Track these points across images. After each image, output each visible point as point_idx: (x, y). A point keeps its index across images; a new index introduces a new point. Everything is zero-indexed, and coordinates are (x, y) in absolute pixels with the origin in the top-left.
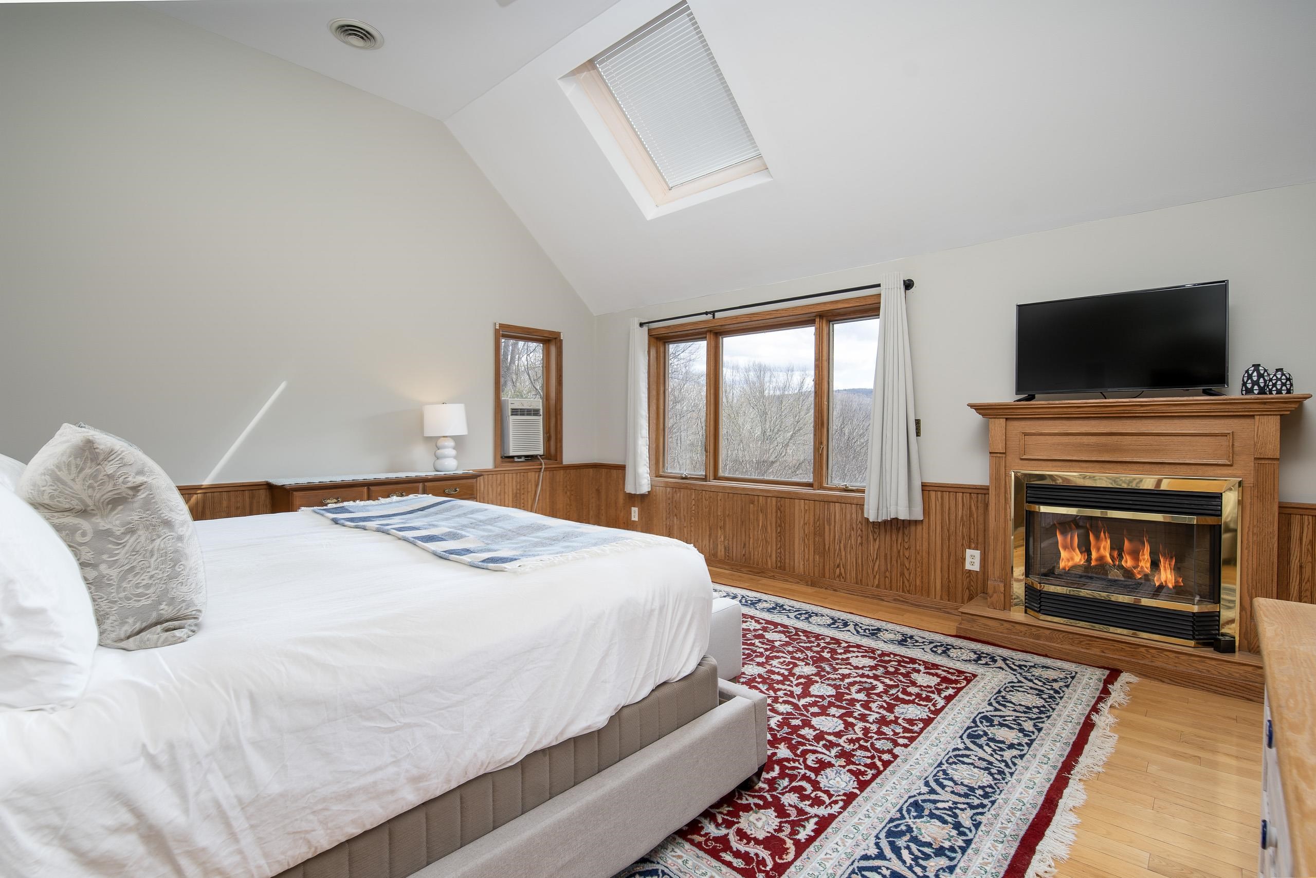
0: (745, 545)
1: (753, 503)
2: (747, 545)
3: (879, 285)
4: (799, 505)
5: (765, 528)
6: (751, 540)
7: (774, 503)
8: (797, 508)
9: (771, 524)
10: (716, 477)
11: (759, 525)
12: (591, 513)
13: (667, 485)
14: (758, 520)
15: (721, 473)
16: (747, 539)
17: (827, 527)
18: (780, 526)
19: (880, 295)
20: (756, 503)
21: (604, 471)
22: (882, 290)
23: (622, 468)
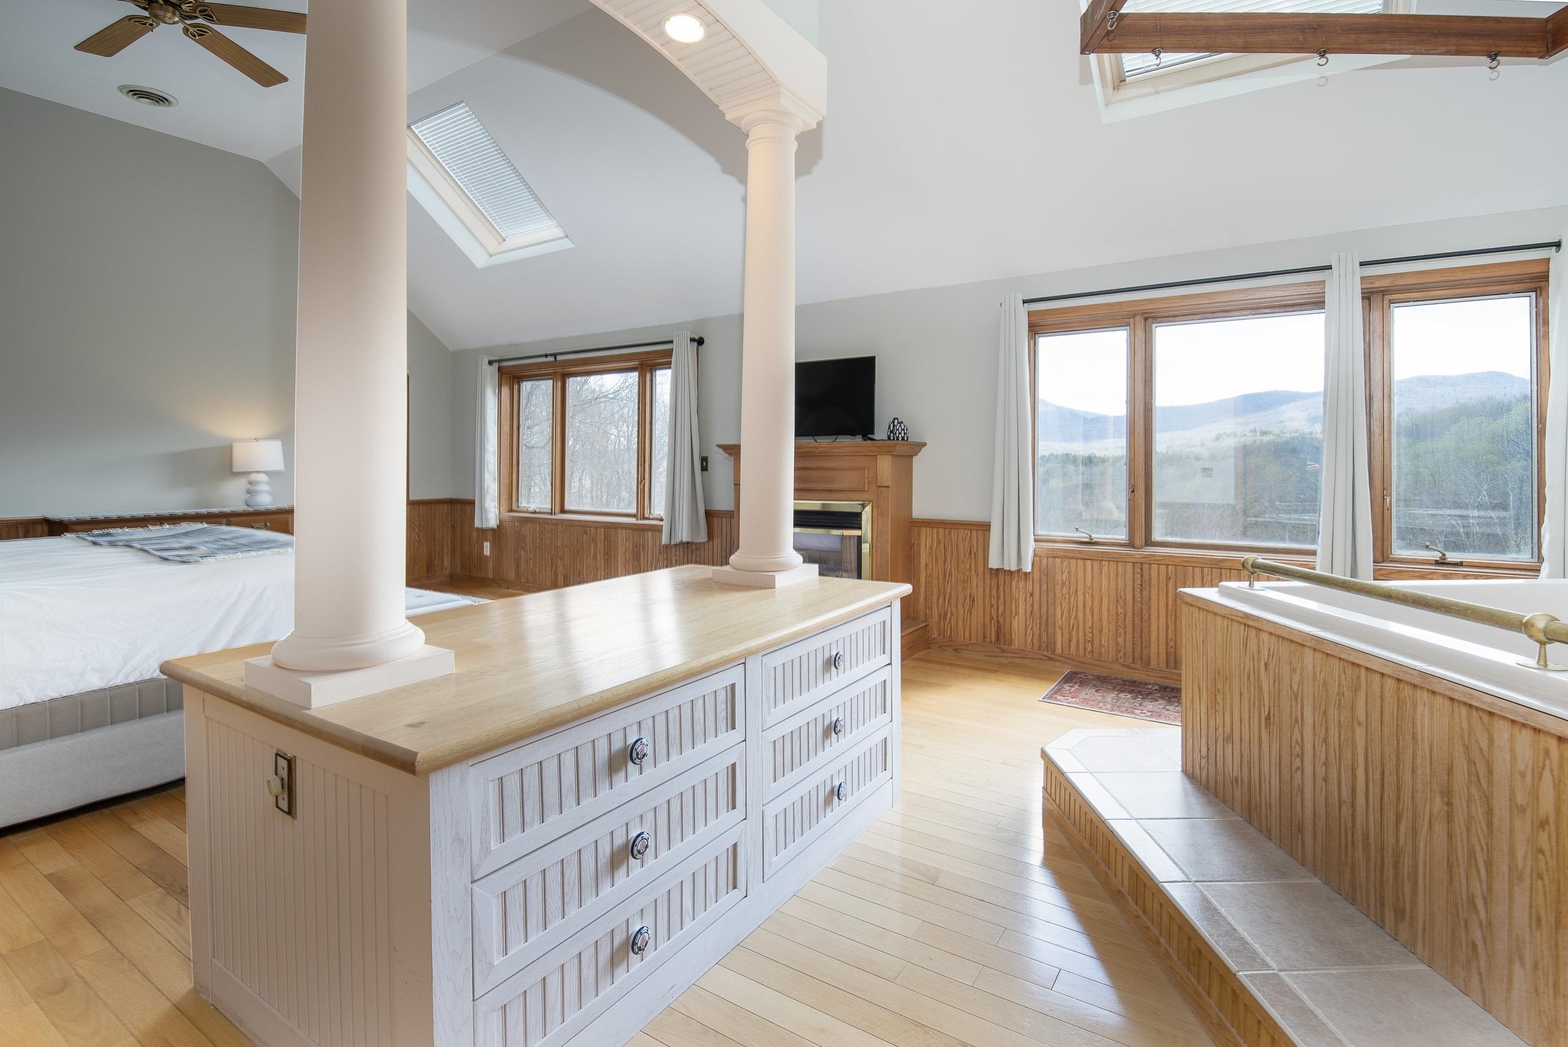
0: (580, 573)
1: (585, 533)
2: (581, 574)
3: (671, 342)
4: (622, 534)
5: (595, 556)
6: (585, 568)
7: (603, 533)
8: (620, 536)
9: (600, 553)
10: (563, 511)
11: (591, 553)
12: (446, 549)
13: (514, 519)
14: (590, 549)
15: (567, 507)
16: (582, 567)
17: (642, 553)
18: (607, 554)
19: (672, 349)
20: (588, 533)
21: (458, 507)
22: (674, 346)
23: (472, 503)
